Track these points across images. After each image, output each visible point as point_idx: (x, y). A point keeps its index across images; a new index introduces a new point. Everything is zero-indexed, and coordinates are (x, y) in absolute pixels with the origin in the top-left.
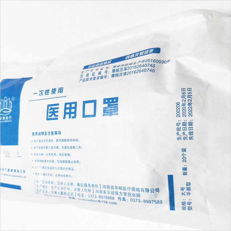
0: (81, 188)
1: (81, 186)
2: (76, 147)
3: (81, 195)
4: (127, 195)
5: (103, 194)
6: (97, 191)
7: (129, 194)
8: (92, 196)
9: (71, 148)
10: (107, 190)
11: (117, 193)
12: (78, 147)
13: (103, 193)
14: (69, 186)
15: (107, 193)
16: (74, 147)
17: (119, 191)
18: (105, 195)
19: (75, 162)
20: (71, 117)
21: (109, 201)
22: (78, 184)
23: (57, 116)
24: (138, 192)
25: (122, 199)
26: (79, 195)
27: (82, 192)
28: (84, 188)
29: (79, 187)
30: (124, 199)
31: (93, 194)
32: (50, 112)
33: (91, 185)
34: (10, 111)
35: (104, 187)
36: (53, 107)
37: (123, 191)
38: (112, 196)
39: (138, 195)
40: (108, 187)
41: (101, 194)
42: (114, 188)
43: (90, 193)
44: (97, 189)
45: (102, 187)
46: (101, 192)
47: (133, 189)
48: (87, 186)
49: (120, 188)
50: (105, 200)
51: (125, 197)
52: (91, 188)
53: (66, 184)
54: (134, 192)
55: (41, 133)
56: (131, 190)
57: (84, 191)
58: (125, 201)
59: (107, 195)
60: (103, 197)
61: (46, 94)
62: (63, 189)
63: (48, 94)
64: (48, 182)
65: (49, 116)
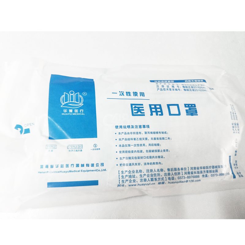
0: (171, 172)
2: (165, 139)
3: (171, 179)
4: (209, 172)
5: (191, 175)
6: (186, 173)
8: (182, 177)
9: (160, 139)
10: (194, 171)
11: (201, 172)
12: (167, 138)
13: (191, 173)
14: (159, 173)
15: (194, 173)
16: (163, 138)
17: (203, 170)
19: (164, 151)
21: (195, 179)
22: (169, 170)
23: (144, 113)
25: (205, 176)
26: (169, 179)
27: (173, 176)
28: (174, 172)
29: (169, 172)
31: (182, 176)
33: (180, 169)
34: (81, 104)
35: (192, 168)
36: (137, 106)
37: (206, 170)
38: (198, 175)
40: (195, 168)
41: (189, 175)
42: (199, 168)
43: (179, 176)
44: (185, 171)
45: (190, 169)
46: (189, 173)
47: (213, 167)
48: (177, 170)
49: (204, 168)
50: (192, 179)
51: (207, 174)
52: (181, 171)
53: (156, 170)
55: (127, 126)
56: (211, 168)
57: (174, 174)
58: (207, 177)
59: (194, 175)
60: (191, 177)
61: (127, 95)
62: (153, 176)
63: (130, 95)
64: (135, 172)
65: (135, 113)
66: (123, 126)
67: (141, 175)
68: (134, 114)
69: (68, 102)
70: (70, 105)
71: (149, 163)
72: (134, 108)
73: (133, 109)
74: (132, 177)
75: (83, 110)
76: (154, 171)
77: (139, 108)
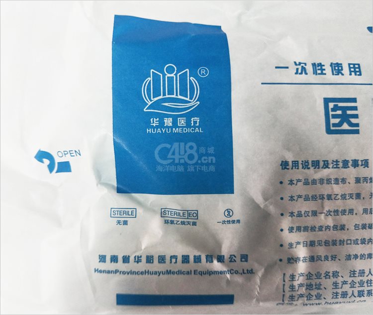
34: (194, 103)
36: (340, 104)
55: (310, 162)
61: (315, 73)
63: (322, 74)
64: (323, 275)
65: (334, 125)
66: (300, 162)
67: (335, 285)
68: (332, 128)
69: (161, 97)
70: (166, 104)
71: (359, 255)
72: (333, 110)
73: (331, 113)
74: (314, 287)
75: (197, 119)
76: (367, 272)
77: (344, 109)
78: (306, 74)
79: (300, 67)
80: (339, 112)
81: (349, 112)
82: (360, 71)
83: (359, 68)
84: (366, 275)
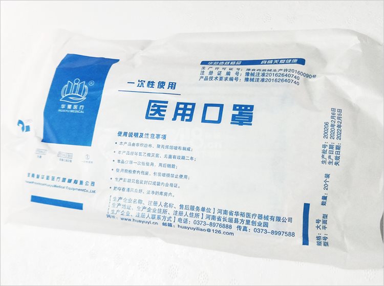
0: (184, 211)
1: (186, 209)
2: (186, 158)
3: (183, 221)
4: (251, 223)
5: (216, 221)
6: (208, 217)
7: (254, 223)
8: (200, 223)
9: (179, 158)
10: (222, 216)
11: (236, 221)
12: (189, 158)
13: (217, 219)
14: (166, 208)
15: (222, 220)
16: (183, 158)
17: (239, 217)
18: (219, 222)
19: (181, 176)
20: (185, 120)
21: (223, 230)
22: (181, 206)
23: (164, 115)
24: (266, 221)
25: (242, 229)
26: (180, 220)
27: (186, 217)
28: (189, 212)
29: (181, 210)
30: (245, 229)
31: (202, 220)
32: (152, 110)
33: (200, 208)
34: (84, 98)
35: (220, 211)
36: (158, 104)
37: (245, 219)
38: (229, 224)
39: (266, 225)
40: (225, 212)
41: (213, 221)
42: (234, 213)
43: (197, 219)
44: (209, 214)
45: (216, 211)
46: (214, 218)
47: (260, 217)
48: (195, 209)
49: (242, 214)
50: (218, 229)
51: (246, 226)
52: (201, 212)
53: (163, 204)
54: (260, 220)
55: (133, 134)
56: (257, 217)
57: (189, 215)
58: (246, 231)
59: (222, 222)
60: (216, 225)
61: (148, 86)
62: (157, 211)
63: (152, 87)
64: (133, 201)
65: (151, 114)
66: (128, 133)
67: (139, 208)
68: (149, 116)
69: (69, 94)
70: (71, 98)
71: (155, 192)
72: (152, 107)
73: (151, 108)
74: (127, 207)
75: (83, 106)
76: (159, 204)
77: (159, 107)
78: (143, 87)
79: (140, 83)
80: (156, 108)
81: (161, 108)
82: (175, 87)
83: (175, 85)
84: (158, 205)
